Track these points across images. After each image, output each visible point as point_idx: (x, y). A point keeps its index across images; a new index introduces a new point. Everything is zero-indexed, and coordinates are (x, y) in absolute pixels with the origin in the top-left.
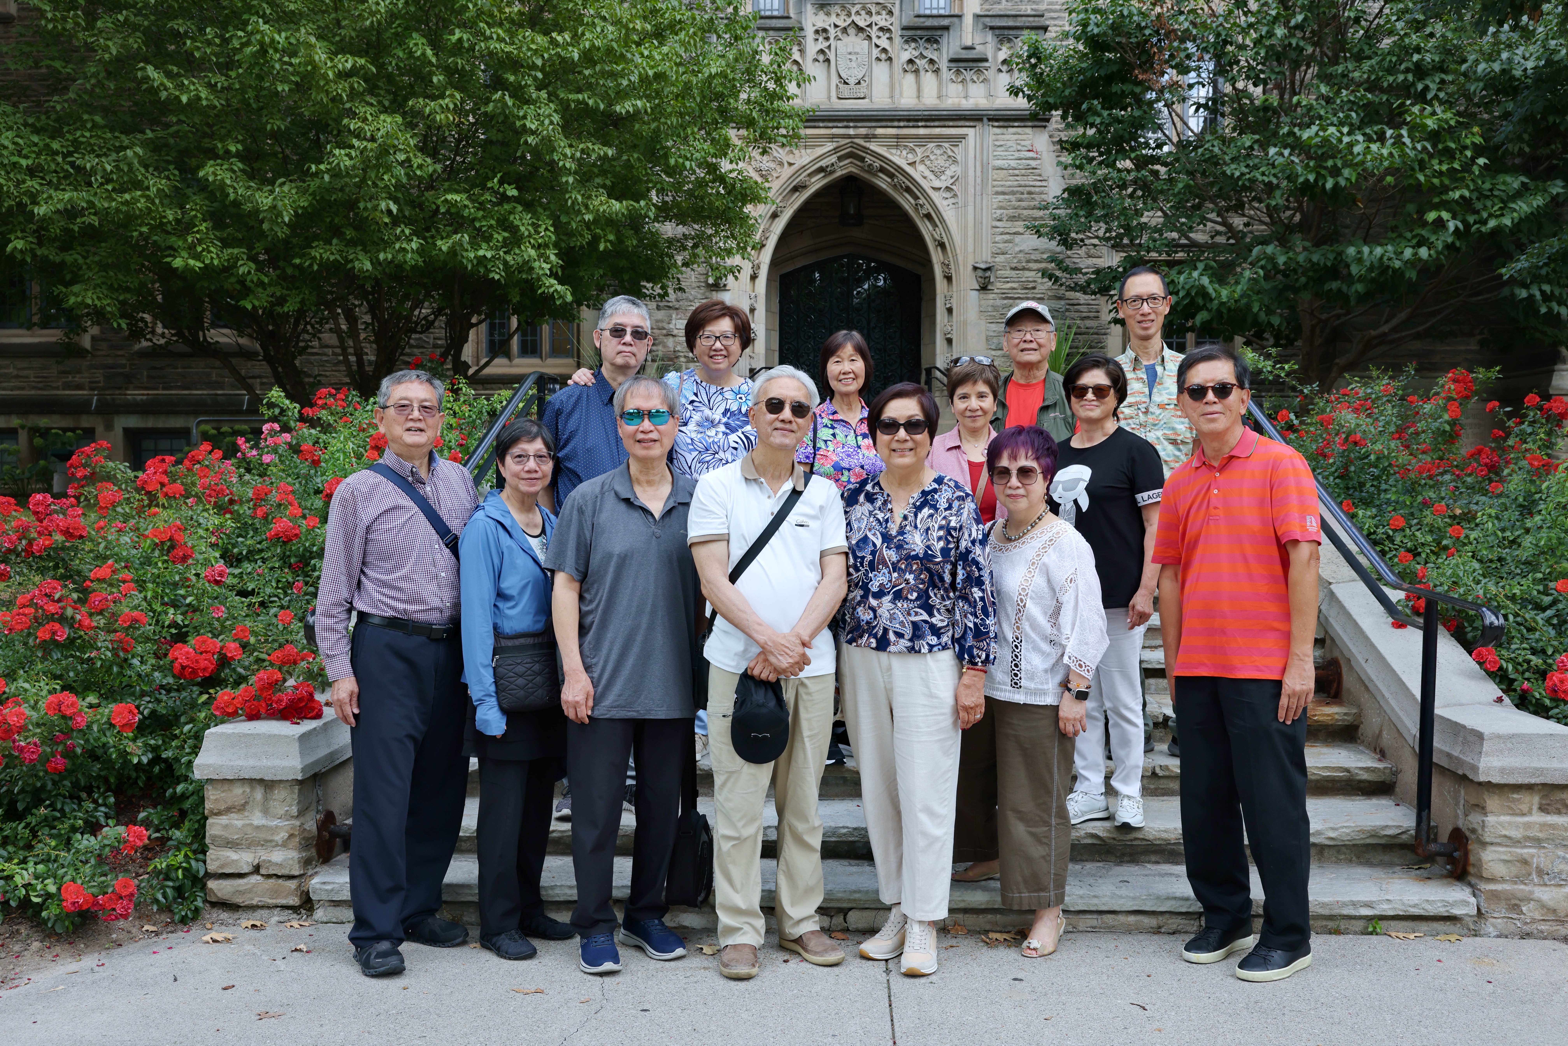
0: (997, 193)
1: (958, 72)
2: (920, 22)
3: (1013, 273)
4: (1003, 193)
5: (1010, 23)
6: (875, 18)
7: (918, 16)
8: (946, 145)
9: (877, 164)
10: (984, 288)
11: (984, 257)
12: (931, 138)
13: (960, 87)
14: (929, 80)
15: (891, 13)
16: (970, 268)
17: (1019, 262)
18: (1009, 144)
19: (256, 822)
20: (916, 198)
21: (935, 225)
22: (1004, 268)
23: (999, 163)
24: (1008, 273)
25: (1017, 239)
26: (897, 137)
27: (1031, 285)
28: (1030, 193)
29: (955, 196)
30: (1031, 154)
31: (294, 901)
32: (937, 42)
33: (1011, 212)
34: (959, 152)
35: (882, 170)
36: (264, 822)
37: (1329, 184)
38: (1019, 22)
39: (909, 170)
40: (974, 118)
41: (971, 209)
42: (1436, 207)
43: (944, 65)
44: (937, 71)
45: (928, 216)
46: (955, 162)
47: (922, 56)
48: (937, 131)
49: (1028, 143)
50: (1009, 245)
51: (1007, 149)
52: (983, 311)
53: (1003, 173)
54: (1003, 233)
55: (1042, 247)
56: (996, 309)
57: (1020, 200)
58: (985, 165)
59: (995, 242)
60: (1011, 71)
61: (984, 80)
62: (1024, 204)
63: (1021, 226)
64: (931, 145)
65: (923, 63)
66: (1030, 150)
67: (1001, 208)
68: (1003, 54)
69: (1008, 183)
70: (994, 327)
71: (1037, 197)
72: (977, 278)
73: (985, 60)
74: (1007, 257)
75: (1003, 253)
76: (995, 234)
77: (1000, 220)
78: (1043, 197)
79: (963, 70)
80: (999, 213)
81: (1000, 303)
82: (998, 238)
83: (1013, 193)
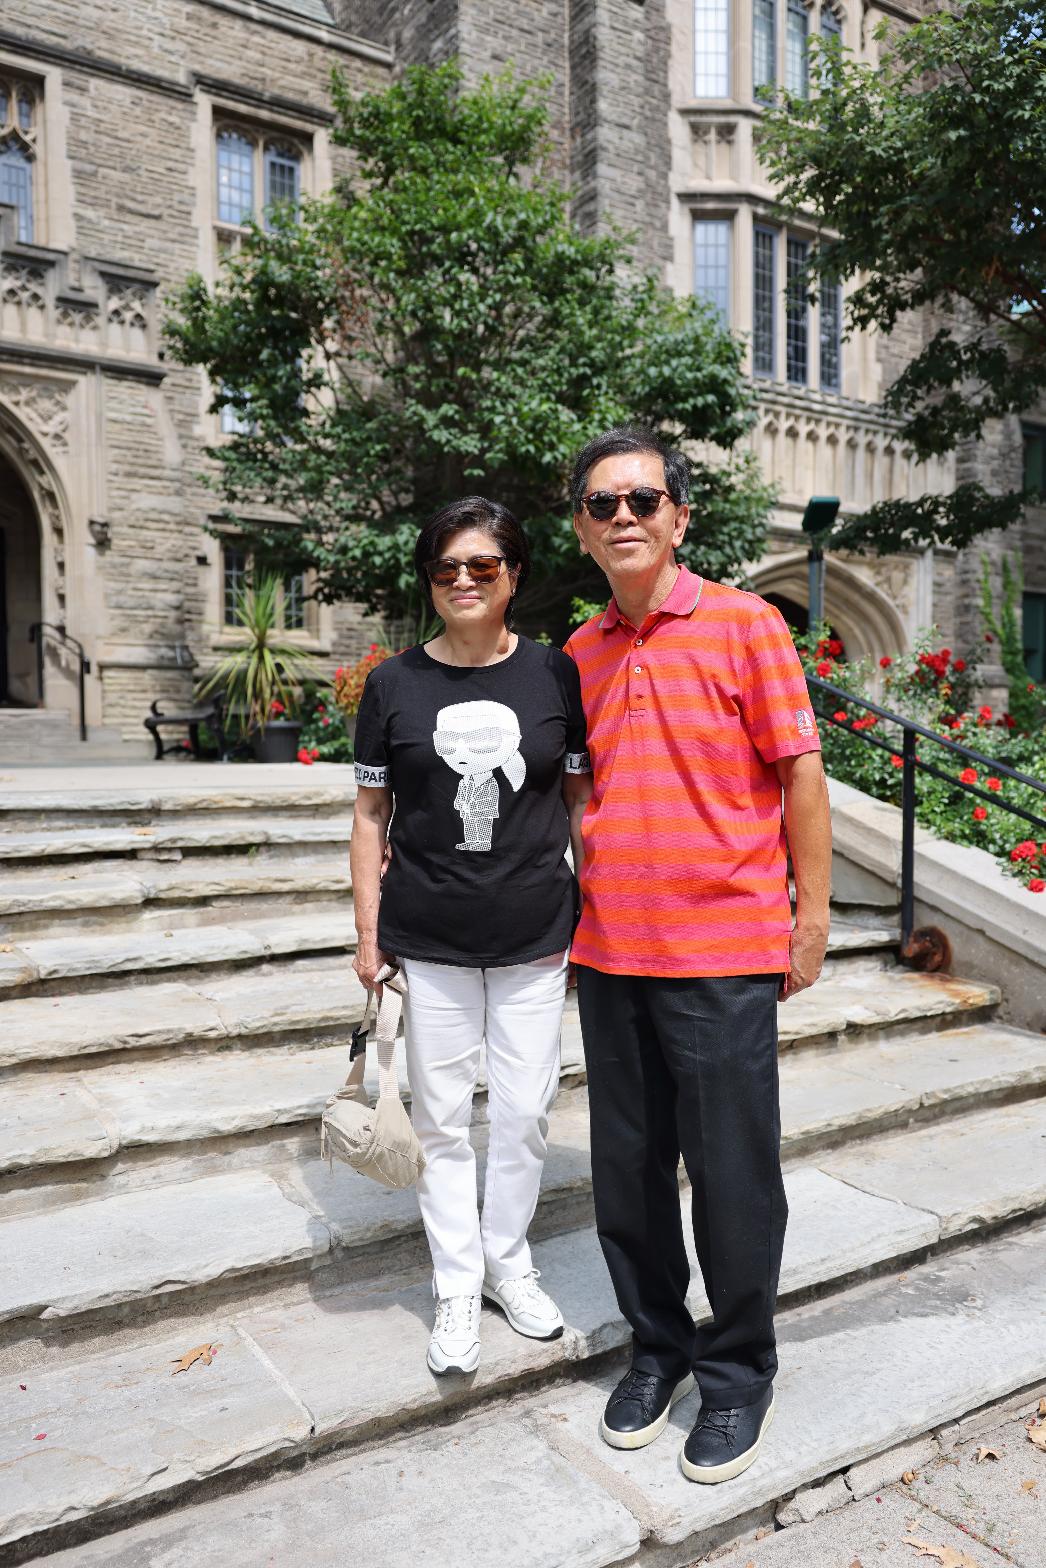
0: (113, 447)
1: (65, 313)
2: (22, 250)
3: (131, 531)
4: (118, 447)
5: (121, 272)
7: (19, 243)
8: (54, 388)
10: (102, 543)
11: (100, 511)
12: (37, 378)
13: (68, 329)
14: (33, 315)
16: (85, 521)
17: (137, 520)
18: (123, 397)
20: (20, 440)
21: (42, 472)
22: (121, 525)
23: (113, 415)
24: (126, 530)
25: (134, 496)
27: (149, 545)
28: (146, 451)
29: (65, 444)
30: (145, 411)
32: (42, 277)
33: (127, 468)
34: (68, 399)
37: (548, 457)
38: (130, 273)
40: (85, 365)
41: (84, 459)
43: (50, 302)
44: (42, 307)
45: (35, 463)
47: (24, 288)
48: (44, 372)
49: (142, 399)
50: (126, 502)
51: (121, 402)
52: (100, 568)
53: (117, 427)
54: (119, 489)
55: (160, 507)
56: (114, 566)
57: (136, 457)
58: (99, 416)
59: (111, 497)
60: (122, 322)
61: (95, 328)
62: (140, 461)
63: (137, 483)
64: (38, 386)
65: (25, 296)
66: (145, 407)
67: (116, 462)
68: (114, 303)
69: (123, 438)
70: (112, 585)
71: (154, 456)
72: (94, 533)
73: (95, 305)
74: (125, 513)
75: (121, 509)
76: (111, 488)
77: (116, 474)
78: (160, 456)
79: (71, 312)
80: (114, 467)
81: (118, 560)
82: (115, 493)
83: (129, 449)
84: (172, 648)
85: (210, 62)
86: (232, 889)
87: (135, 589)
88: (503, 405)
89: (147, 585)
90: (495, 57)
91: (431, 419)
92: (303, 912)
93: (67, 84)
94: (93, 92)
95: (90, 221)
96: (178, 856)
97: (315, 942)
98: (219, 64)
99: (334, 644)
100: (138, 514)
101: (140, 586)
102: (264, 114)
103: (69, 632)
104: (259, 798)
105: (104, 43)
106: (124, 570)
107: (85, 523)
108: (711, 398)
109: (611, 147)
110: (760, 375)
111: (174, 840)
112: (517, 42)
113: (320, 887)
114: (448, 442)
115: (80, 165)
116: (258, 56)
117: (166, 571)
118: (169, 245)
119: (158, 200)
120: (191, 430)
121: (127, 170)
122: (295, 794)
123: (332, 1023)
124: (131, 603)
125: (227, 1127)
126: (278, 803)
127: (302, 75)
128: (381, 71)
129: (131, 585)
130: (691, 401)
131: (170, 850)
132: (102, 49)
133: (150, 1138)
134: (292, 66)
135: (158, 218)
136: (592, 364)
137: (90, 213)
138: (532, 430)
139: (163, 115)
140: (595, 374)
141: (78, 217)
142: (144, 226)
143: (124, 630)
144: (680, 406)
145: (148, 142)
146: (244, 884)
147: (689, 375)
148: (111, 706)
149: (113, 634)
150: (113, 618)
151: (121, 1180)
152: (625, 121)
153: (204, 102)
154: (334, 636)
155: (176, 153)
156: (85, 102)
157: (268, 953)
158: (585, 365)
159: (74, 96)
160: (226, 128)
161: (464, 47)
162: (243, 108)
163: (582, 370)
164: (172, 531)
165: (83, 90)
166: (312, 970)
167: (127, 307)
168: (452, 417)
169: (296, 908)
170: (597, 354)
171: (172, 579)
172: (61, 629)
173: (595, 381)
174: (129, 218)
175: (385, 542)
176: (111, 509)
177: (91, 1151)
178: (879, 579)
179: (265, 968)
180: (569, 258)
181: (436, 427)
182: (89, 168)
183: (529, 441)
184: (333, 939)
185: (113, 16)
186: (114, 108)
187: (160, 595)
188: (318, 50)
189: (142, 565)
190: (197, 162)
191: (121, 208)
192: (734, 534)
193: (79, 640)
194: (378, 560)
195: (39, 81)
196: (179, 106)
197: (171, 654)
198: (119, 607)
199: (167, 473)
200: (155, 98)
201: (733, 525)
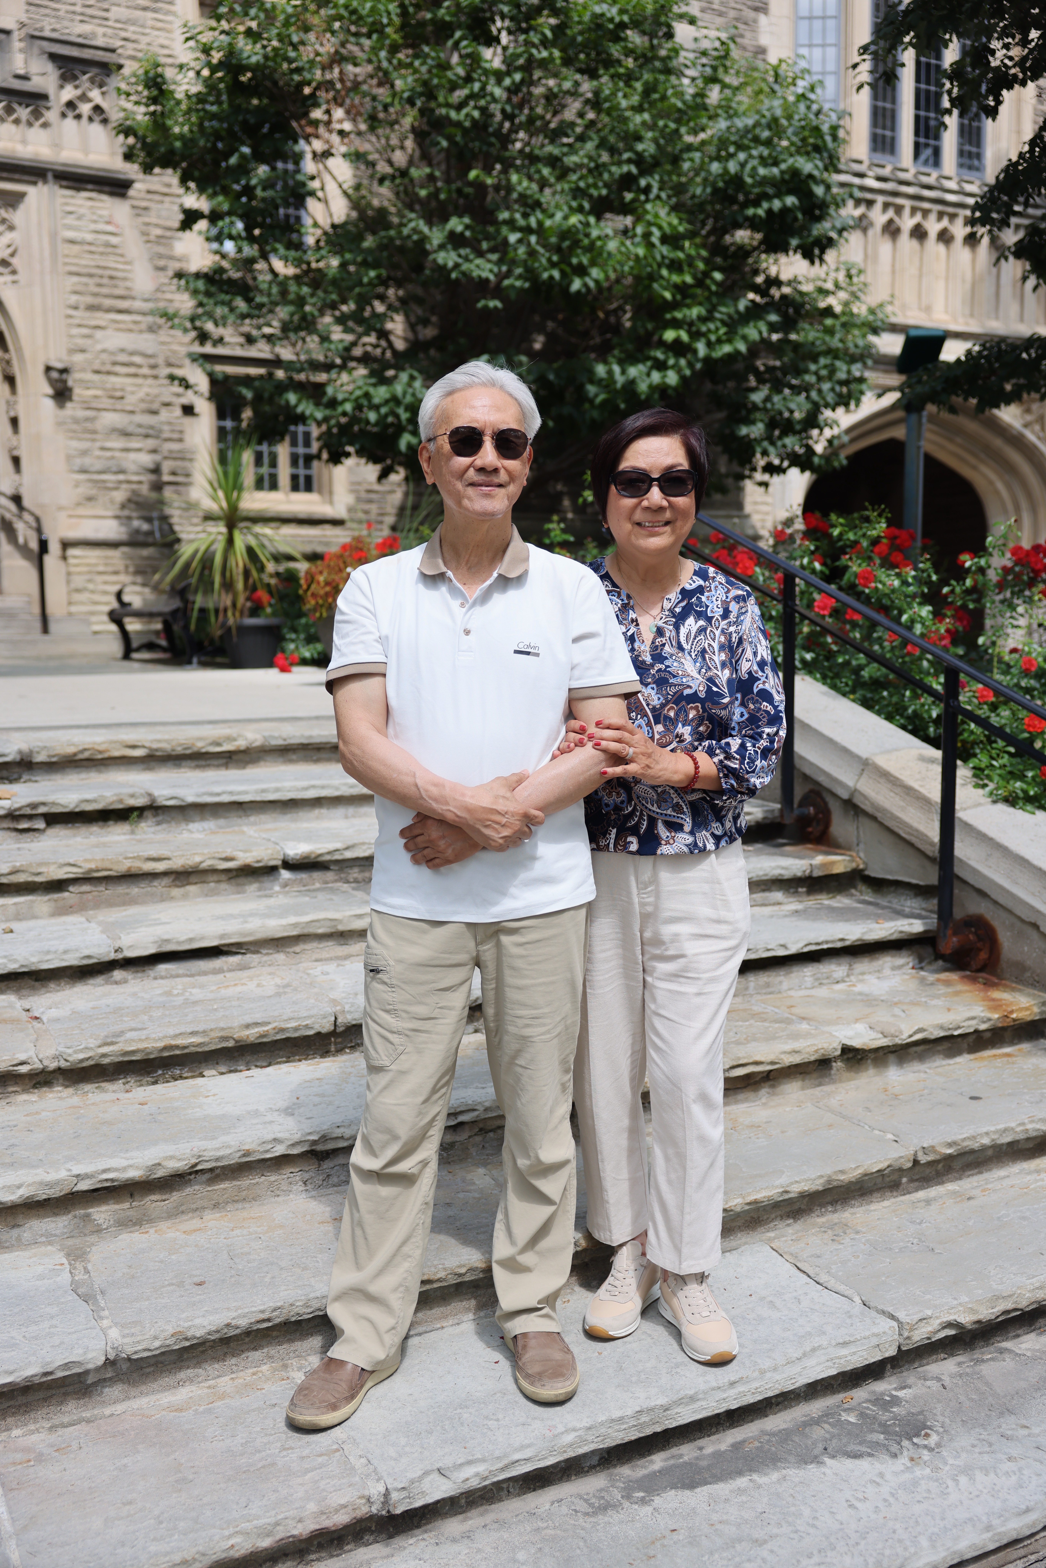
0: (71, 273)
1: (9, 109)
3: (96, 378)
4: (78, 274)
5: (75, 52)
10: (62, 394)
11: (58, 354)
13: (13, 128)
16: (41, 367)
17: (103, 363)
18: (82, 211)
22: (83, 370)
23: (71, 234)
24: (89, 376)
25: (99, 334)
27: (118, 394)
28: (111, 278)
29: (14, 272)
30: (110, 228)
33: (90, 300)
34: (16, 216)
37: (576, 285)
38: (87, 54)
40: (36, 172)
41: (37, 290)
42: (676, 324)
46: (11, 227)
49: (105, 213)
50: (89, 342)
51: (80, 218)
52: (60, 424)
53: (76, 248)
54: (80, 326)
55: (130, 347)
56: (76, 421)
57: (100, 285)
58: (53, 236)
59: (71, 336)
60: (78, 117)
61: (46, 125)
62: (105, 291)
63: (102, 318)
66: (109, 223)
67: (76, 292)
68: (68, 93)
69: (83, 262)
70: (75, 444)
71: (121, 284)
72: (52, 382)
73: (44, 97)
74: (87, 356)
75: (83, 351)
76: (70, 326)
77: (76, 308)
78: (128, 284)
79: (15, 106)
80: (74, 299)
81: (81, 414)
82: (75, 331)
83: (91, 275)
84: (149, 520)
86: (91, 871)
87: (103, 449)
88: (525, 216)
89: (118, 443)
91: (436, 236)
92: (185, 896)
96: (40, 824)
97: (179, 943)
100: (104, 356)
101: (109, 444)
103: (26, 503)
104: (155, 746)
106: (89, 425)
107: (41, 369)
108: (791, 200)
110: (879, 158)
111: (34, 806)
113: (204, 865)
114: (457, 266)
117: (140, 426)
118: (139, 13)
120: (171, 247)
122: (200, 739)
123: (178, 1052)
124: (98, 466)
125: (10, 1198)
126: (179, 750)
129: (98, 444)
130: (765, 205)
131: (30, 817)
136: (639, 160)
138: (558, 250)
140: (643, 173)
143: (90, 499)
144: (750, 212)
146: (107, 865)
147: (762, 171)
148: (78, 591)
149: (79, 504)
150: (77, 485)
157: (120, 956)
158: (629, 161)
163: (625, 168)
164: (145, 377)
166: (178, 976)
167: (84, 98)
168: (462, 234)
169: (176, 892)
170: (647, 147)
171: (147, 436)
172: (17, 499)
173: (643, 183)
175: (381, 393)
176: (72, 351)
178: (1029, 418)
179: (118, 974)
180: (611, 20)
181: (442, 247)
183: (553, 265)
184: (202, 938)
187: (132, 456)
189: (110, 419)
192: (824, 372)
193: (38, 512)
194: (372, 416)
197: (145, 527)
198: (84, 471)
199: (138, 305)
201: (823, 361)
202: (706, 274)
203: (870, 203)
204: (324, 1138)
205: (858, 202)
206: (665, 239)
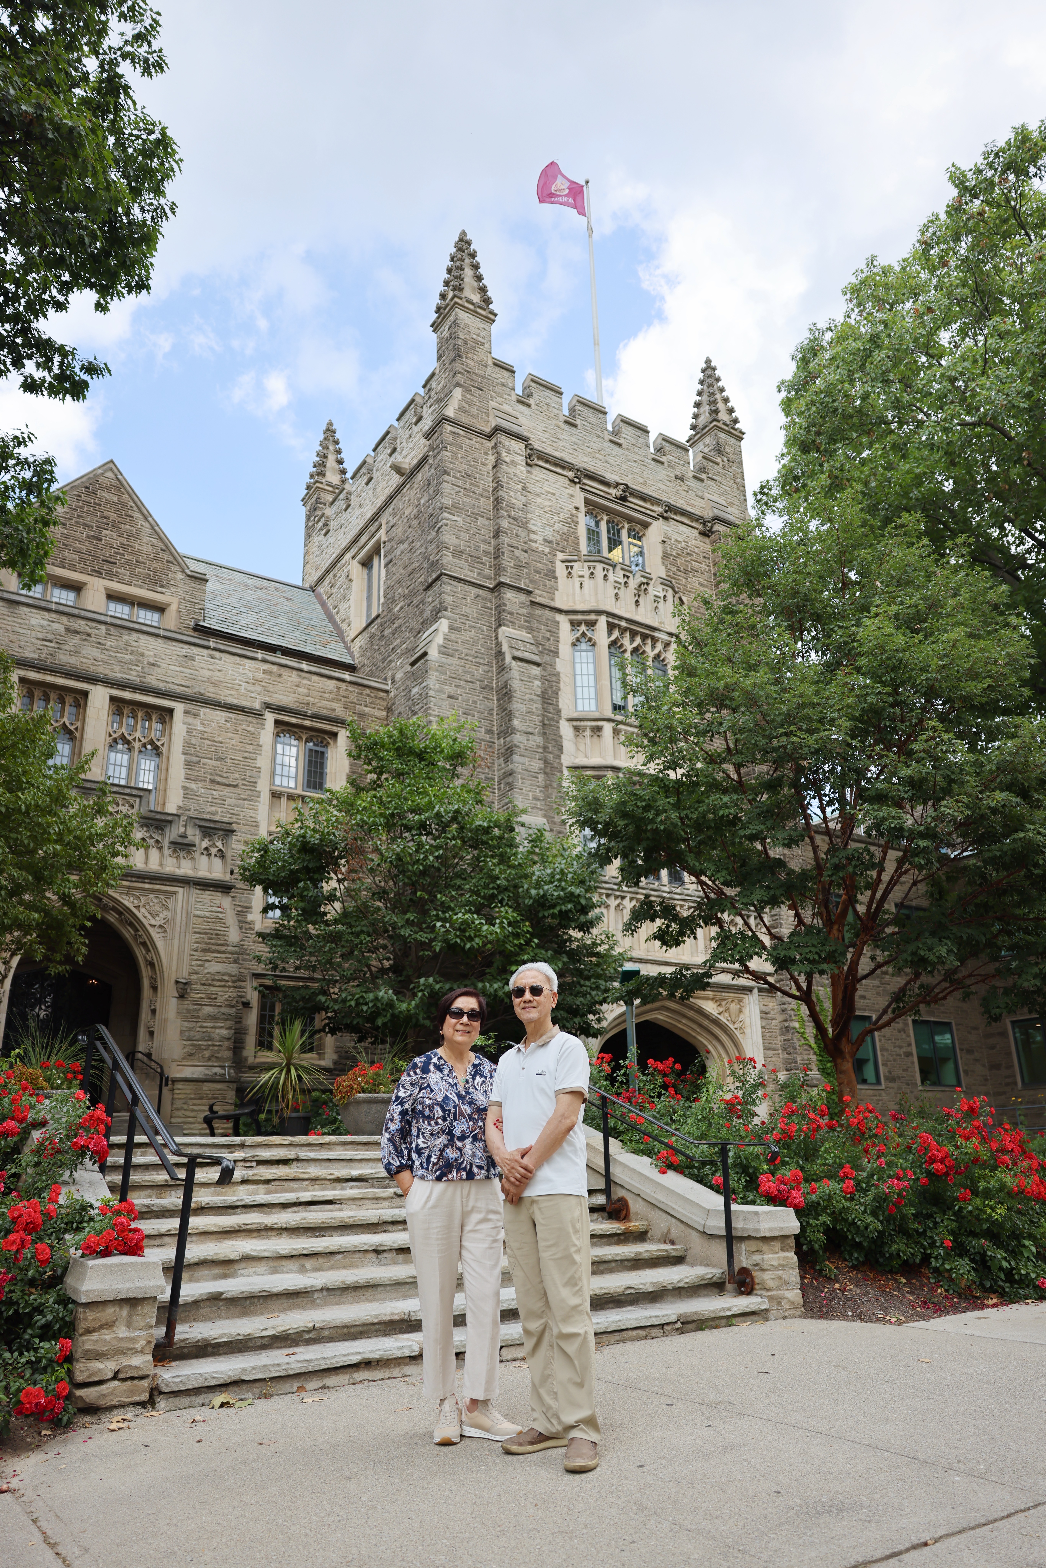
0: (195, 933)
1: (175, 851)
2: (152, 815)
3: (202, 987)
4: (200, 933)
5: (211, 824)
6: (121, 808)
7: (152, 811)
8: (162, 897)
9: (111, 904)
10: (183, 996)
11: (184, 975)
12: (152, 891)
13: (175, 860)
14: (154, 853)
15: (132, 806)
16: (173, 981)
17: (207, 980)
18: (206, 901)
19: (121, 1335)
20: (136, 930)
21: (148, 951)
22: (196, 983)
23: (198, 913)
24: (199, 987)
25: (207, 964)
26: (129, 888)
27: (214, 996)
28: (217, 935)
29: (165, 931)
30: (219, 909)
31: (144, 1397)
32: (162, 829)
33: (204, 946)
34: (170, 903)
35: (114, 909)
36: (127, 1334)
37: (468, 946)
38: (218, 826)
39: (135, 911)
40: (183, 881)
41: (176, 941)
43: (166, 845)
44: (160, 849)
45: (144, 944)
46: (167, 908)
47: (151, 837)
48: (158, 887)
49: (218, 902)
50: (201, 968)
51: (204, 904)
52: (179, 1013)
53: (200, 920)
54: (197, 960)
55: (223, 971)
56: (188, 1011)
57: (210, 939)
58: (188, 913)
59: (191, 966)
60: (209, 855)
61: (192, 859)
62: (213, 941)
63: (209, 956)
64: (152, 896)
65: (151, 842)
66: (219, 906)
67: (197, 943)
68: (205, 843)
69: (203, 927)
70: (186, 1024)
71: (222, 938)
72: (178, 990)
73: (194, 845)
74: (199, 976)
75: (197, 973)
76: (192, 960)
77: (196, 951)
78: (225, 938)
79: (178, 850)
80: (196, 946)
81: (192, 1007)
82: (194, 963)
83: (206, 933)
84: (223, 1067)
85: (275, 695)
87: (201, 1027)
89: (210, 1024)
90: (450, 697)
93: (186, 712)
94: (202, 716)
95: (192, 790)
98: (281, 697)
99: (335, 1063)
100: (208, 976)
101: (205, 1024)
102: (307, 723)
103: (154, 1057)
105: (211, 689)
106: (195, 1014)
107: (173, 983)
108: (569, 906)
109: (522, 746)
112: (463, 688)
115: (189, 758)
116: (306, 691)
117: (223, 1014)
118: (241, 802)
119: (237, 776)
120: (246, 917)
121: (219, 759)
124: (198, 1036)
125: (283, 1252)
127: (332, 700)
128: (382, 694)
129: (199, 1024)
130: (558, 908)
131: (251, 1161)
132: (210, 692)
133: (254, 1254)
134: (326, 695)
135: (236, 786)
136: (498, 887)
137: (193, 786)
138: (460, 929)
139: (244, 727)
140: (499, 893)
141: (185, 788)
142: (226, 791)
143: (191, 1055)
144: (551, 911)
145: (233, 742)
146: (287, 1176)
147: (556, 893)
148: (178, 1109)
149: (184, 1058)
150: (185, 1046)
151: (241, 1272)
152: (530, 730)
153: (270, 718)
154: (335, 1057)
155: (250, 748)
156: (197, 722)
157: (298, 1202)
158: (493, 888)
159: (190, 719)
160: (283, 731)
161: (431, 693)
162: (294, 720)
163: (491, 891)
164: (229, 987)
165: (196, 715)
167: (214, 845)
168: (413, 920)
170: (501, 881)
171: (227, 1020)
172: (149, 1055)
173: (500, 897)
174: (217, 787)
177: (232, 1256)
178: (721, 1009)
179: (298, 1207)
180: (485, 826)
181: (403, 926)
182: (195, 759)
183: (457, 936)
185: (218, 674)
186: (213, 725)
187: (217, 1031)
188: (343, 686)
189: (207, 1010)
190: (263, 753)
191: (212, 781)
193: (161, 1063)
194: (365, 1008)
195: (171, 711)
196: (255, 721)
197: (222, 1071)
198: (189, 1039)
199: (230, 948)
200: (240, 717)
201: (593, 980)
202: (531, 940)
203: (623, 898)
204: (380, 1245)
205: (617, 897)
206: (510, 924)
